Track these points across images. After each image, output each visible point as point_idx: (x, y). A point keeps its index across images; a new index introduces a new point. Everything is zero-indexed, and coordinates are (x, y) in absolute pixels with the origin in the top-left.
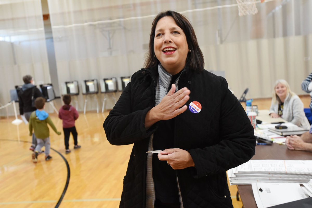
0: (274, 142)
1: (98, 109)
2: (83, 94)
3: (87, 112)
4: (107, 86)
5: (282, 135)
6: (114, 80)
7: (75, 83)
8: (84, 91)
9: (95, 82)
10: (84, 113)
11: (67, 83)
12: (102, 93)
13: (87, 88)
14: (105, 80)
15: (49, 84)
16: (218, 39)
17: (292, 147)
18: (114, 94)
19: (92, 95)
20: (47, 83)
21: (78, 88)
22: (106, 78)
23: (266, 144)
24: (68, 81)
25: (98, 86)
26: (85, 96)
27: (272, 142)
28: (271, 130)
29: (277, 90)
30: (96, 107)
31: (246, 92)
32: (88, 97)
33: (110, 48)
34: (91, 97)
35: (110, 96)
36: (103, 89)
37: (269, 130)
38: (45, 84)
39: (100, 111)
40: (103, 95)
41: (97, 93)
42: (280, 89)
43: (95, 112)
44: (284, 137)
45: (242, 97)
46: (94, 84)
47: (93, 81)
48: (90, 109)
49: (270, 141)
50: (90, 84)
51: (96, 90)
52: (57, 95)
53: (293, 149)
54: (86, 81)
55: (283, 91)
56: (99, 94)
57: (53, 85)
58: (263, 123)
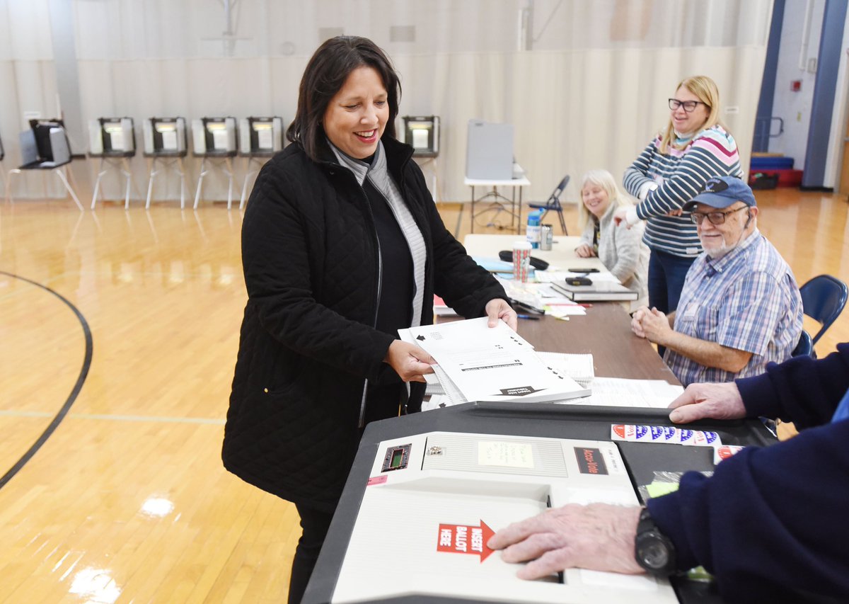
0: (546, 313)
1: (183, 200)
2: (146, 155)
3: (155, 204)
4: (209, 139)
5: (572, 300)
6: (230, 123)
7: (126, 124)
8: (149, 146)
9: (180, 124)
10: (147, 205)
11: (102, 121)
12: (196, 156)
13: (158, 139)
14: (206, 121)
15: (54, 121)
16: (520, 34)
17: (643, 331)
18: (227, 160)
19: (171, 160)
20: (51, 117)
21: (134, 137)
22: (209, 116)
23: (527, 316)
24: (106, 116)
25: (187, 137)
26: (150, 160)
27: (542, 313)
28: (555, 287)
29: (585, 198)
30: (179, 192)
31: (562, 186)
32: (159, 163)
33: (229, 33)
34: (167, 166)
35: (217, 166)
36: (200, 146)
37: (551, 285)
38: (44, 120)
39: (189, 204)
40: (199, 161)
41: (183, 154)
42: (592, 196)
43: (174, 204)
44: (576, 304)
45: (553, 196)
46: (176, 130)
47: (174, 120)
48: (161, 198)
49: (539, 311)
50: (165, 129)
51: (181, 148)
52: (75, 152)
53: (643, 335)
54: (154, 121)
55: (600, 201)
56: (189, 157)
57: (66, 123)
58: (549, 267)
